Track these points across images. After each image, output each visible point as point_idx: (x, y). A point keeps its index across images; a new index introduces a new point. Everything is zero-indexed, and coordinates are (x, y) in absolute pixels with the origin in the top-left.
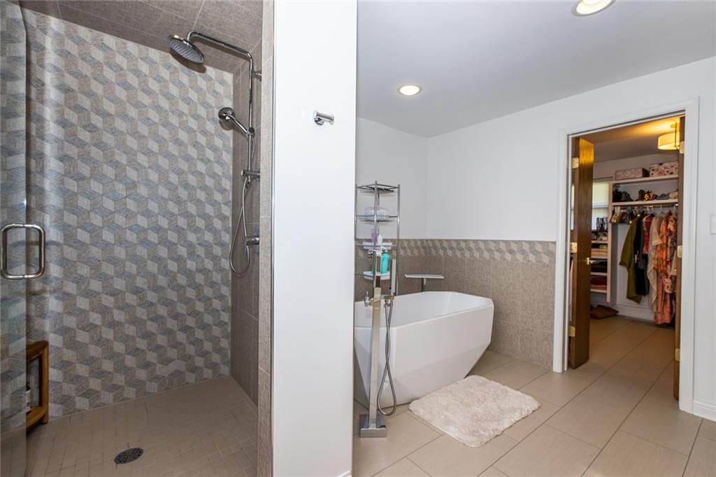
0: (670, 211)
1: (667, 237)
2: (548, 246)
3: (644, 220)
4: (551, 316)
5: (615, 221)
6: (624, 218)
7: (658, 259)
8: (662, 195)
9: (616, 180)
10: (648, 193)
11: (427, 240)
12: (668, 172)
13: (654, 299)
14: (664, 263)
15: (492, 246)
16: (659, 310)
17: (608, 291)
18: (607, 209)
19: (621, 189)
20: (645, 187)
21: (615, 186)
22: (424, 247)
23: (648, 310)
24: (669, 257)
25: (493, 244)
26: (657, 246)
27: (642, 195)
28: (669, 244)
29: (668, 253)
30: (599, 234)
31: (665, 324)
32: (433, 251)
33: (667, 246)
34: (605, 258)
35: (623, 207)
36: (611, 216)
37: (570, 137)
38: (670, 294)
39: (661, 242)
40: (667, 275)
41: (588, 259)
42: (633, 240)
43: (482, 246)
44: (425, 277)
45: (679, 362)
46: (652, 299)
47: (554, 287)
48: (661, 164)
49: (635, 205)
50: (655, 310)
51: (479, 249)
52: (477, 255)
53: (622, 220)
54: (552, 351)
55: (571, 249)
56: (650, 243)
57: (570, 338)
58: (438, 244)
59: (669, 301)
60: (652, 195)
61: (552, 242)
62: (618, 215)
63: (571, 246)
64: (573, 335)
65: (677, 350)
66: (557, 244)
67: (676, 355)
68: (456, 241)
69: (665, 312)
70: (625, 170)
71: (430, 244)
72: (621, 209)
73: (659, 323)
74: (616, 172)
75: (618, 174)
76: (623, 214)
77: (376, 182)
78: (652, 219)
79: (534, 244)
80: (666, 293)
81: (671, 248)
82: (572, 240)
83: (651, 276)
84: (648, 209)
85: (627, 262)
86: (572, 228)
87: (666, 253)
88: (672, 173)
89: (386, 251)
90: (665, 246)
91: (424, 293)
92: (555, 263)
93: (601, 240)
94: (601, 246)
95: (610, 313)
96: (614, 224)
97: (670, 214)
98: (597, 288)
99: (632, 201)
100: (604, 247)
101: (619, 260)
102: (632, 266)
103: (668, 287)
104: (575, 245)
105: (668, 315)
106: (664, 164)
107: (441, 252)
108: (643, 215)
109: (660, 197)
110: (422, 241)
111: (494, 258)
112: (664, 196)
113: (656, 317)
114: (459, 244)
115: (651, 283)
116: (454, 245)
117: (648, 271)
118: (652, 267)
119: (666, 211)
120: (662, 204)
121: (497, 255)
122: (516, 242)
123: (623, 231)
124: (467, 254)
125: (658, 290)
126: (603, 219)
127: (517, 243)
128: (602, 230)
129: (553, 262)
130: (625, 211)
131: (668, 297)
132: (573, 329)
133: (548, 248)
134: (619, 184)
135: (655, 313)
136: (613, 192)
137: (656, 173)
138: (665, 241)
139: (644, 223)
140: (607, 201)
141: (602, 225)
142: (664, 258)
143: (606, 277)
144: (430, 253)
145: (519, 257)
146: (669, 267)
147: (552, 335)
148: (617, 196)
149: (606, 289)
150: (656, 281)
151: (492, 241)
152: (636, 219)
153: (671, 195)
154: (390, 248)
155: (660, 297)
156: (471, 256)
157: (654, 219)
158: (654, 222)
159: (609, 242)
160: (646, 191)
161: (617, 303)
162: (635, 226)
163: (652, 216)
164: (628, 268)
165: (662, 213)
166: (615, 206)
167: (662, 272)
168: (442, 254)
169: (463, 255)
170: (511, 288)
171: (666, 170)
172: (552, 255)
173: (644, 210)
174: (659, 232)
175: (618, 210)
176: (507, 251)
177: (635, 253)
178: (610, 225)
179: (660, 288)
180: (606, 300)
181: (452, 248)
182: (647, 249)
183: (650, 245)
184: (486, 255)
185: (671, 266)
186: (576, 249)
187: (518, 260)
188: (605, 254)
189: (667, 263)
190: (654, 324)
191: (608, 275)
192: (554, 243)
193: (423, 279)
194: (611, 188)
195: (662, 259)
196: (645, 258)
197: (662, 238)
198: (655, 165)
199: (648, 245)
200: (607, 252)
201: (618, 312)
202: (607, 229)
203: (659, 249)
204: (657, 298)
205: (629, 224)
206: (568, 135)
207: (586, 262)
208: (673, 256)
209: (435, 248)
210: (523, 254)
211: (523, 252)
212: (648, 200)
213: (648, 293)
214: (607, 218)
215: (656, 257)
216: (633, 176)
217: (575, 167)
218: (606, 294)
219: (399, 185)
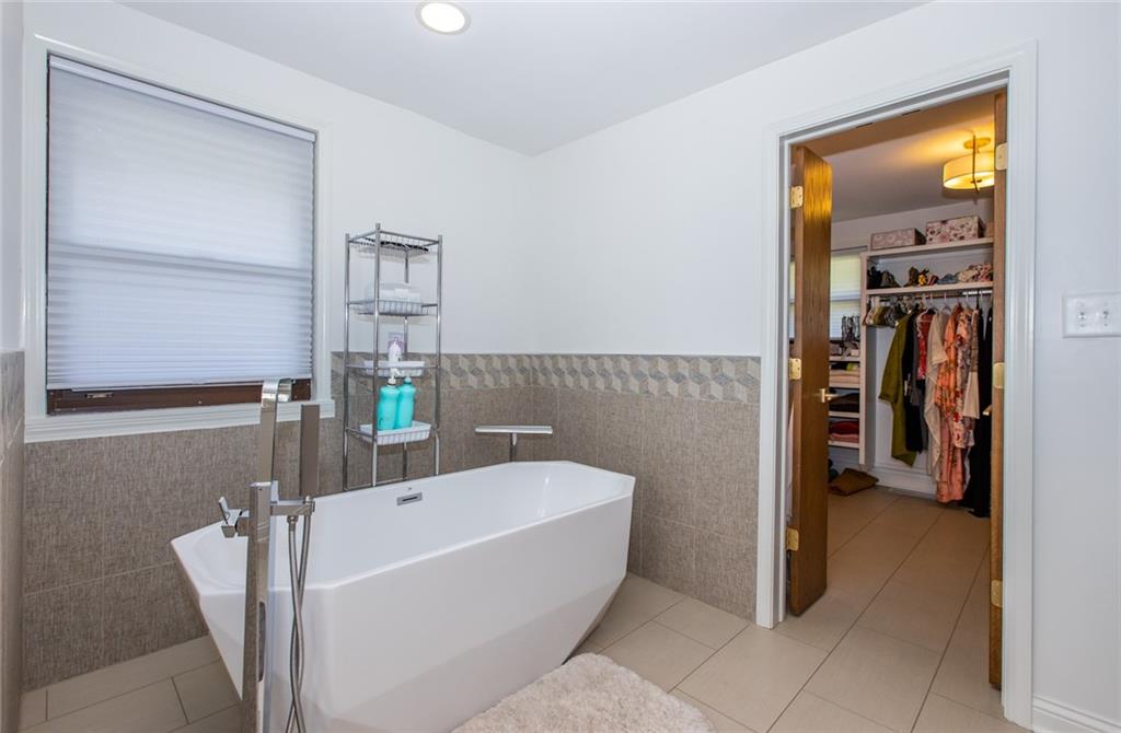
0: (960, 304)
1: (957, 349)
2: (746, 365)
3: (919, 319)
4: (751, 511)
5: (872, 322)
6: (886, 316)
7: (941, 389)
8: (946, 277)
9: (872, 250)
10: (925, 272)
11: (529, 356)
12: (955, 235)
13: (936, 459)
14: (952, 395)
15: (644, 367)
16: (945, 478)
17: (861, 446)
18: (858, 301)
19: (879, 268)
20: (920, 263)
21: (872, 260)
22: (523, 370)
23: (926, 477)
24: (959, 383)
25: (645, 362)
26: (940, 365)
27: (914, 277)
28: (959, 361)
29: (959, 377)
30: (846, 344)
31: (953, 501)
32: (541, 378)
33: (956, 365)
34: (856, 386)
35: (884, 298)
36: (864, 315)
37: (787, 143)
38: (962, 450)
39: (946, 358)
40: (956, 415)
41: (823, 390)
42: (901, 356)
43: (626, 366)
44: (515, 430)
45: (1000, 610)
46: (932, 460)
47: (757, 452)
48: (944, 222)
49: (904, 294)
50: (937, 478)
51: (620, 374)
52: (617, 384)
53: (882, 321)
54: (754, 583)
55: (790, 372)
56: (928, 359)
57: (789, 552)
58: (549, 364)
59: (959, 462)
60: (929, 276)
61: (753, 359)
62: (877, 310)
63: (790, 365)
64: (795, 546)
65: (995, 583)
66: (762, 361)
67: (994, 594)
68: (580, 357)
69: (954, 480)
70: (887, 233)
71: (536, 363)
72: (881, 301)
73: (945, 500)
74: (873, 235)
75: (876, 239)
76: (885, 309)
77: (378, 226)
78: (931, 319)
79: (720, 363)
80: (955, 448)
81: (962, 368)
82: (791, 355)
83: (931, 418)
84: (924, 301)
85: (891, 393)
86: (792, 336)
87: (956, 378)
88: (962, 238)
89: (408, 380)
90: (952, 365)
91: (513, 463)
92: (758, 401)
93: (849, 355)
94: (849, 366)
95: (863, 482)
96: (869, 327)
97: (960, 309)
98: (844, 440)
99: (898, 286)
100: (855, 367)
101: (878, 391)
102: (900, 400)
103: (959, 437)
104: (797, 363)
105: (959, 486)
106: (950, 222)
107: (555, 380)
108: (917, 310)
109: (943, 280)
110: (518, 358)
111: (647, 392)
112: (949, 279)
113: (938, 490)
114: (585, 363)
115: (931, 429)
116: (577, 365)
117: (926, 411)
118: (933, 401)
119: (953, 303)
120: (947, 291)
121: (653, 385)
122: (688, 359)
123: (885, 339)
124: (600, 384)
125: (942, 443)
126: (851, 319)
127: (688, 362)
128: (850, 339)
129: (755, 398)
130: (888, 304)
131: (959, 455)
132: (795, 534)
133: (746, 368)
134: (878, 257)
135: (938, 483)
136: (868, 272)
137: (936, 238)
138: (953, 357)
139: (919, 325)
140: (859, 288)
141: (851, 329)
142: (952, 386)
143: (857, 422)
144: (535, 382)
145: (694, 389)
146: (959, 401)
147: (754, 549)
148: (875, 279)
149: (857, 441)
150: (938, 427)
151: (644, 357)
152: (906, 318)
153: (960, 277)
154: (419, 373)
155: (945, 455)
156: (606, 388)
157: (935, 317)
158: (935, 323)
159: (863, 359)
160: (920, 271)
161: (876, 465)
162: (905, 331)
163: (931, 312)
164: (894, 403)
165: (947, 308)
166: (871, 296)
167: (948, 411)
168: (556, 384)
169: (592, 384)
170: (680, 453)
171: (953, 232)
172: (753, 384)
173: (918, 302)
174: (943, 341)
175: (877, 304)
176: (672, 377)
177: (905, 378)
178: (863, 329)
179: (947, 439)
180: (858, 459)
181: (573, 372)
182: (924, 370)
183: (928, 363)
184: (634, 385)
185: (963, 399)
186: (800, 371)
187: (691, 396)
188: (856, 379)
189: (957, 395)
190: (935, 502)
191: (862, 416)
192: (757, 360)
193: (511, 434)
194: (865, 263)
195: (948, 387)
196: (921, 385)
197: (947, 350)
198: (935, 224)
199: (925, 362)
200: (859, 376)
201: (877, 480)
202: (859, 336)
203: (942, 370)
204: (941, 456)
205: (893, 327)
206: (782, 139)
207: (820, 398)
208: (966, 382)
209: (544, 371)
210: (699, 383)
211: (700, 379)
212: (925, 284)
213: (926, 449)
214: (858, 317)
215: (940, 384)
216: (899, 243)
217: (794, 206)
218: (858, 449)
219: (440, 237)
